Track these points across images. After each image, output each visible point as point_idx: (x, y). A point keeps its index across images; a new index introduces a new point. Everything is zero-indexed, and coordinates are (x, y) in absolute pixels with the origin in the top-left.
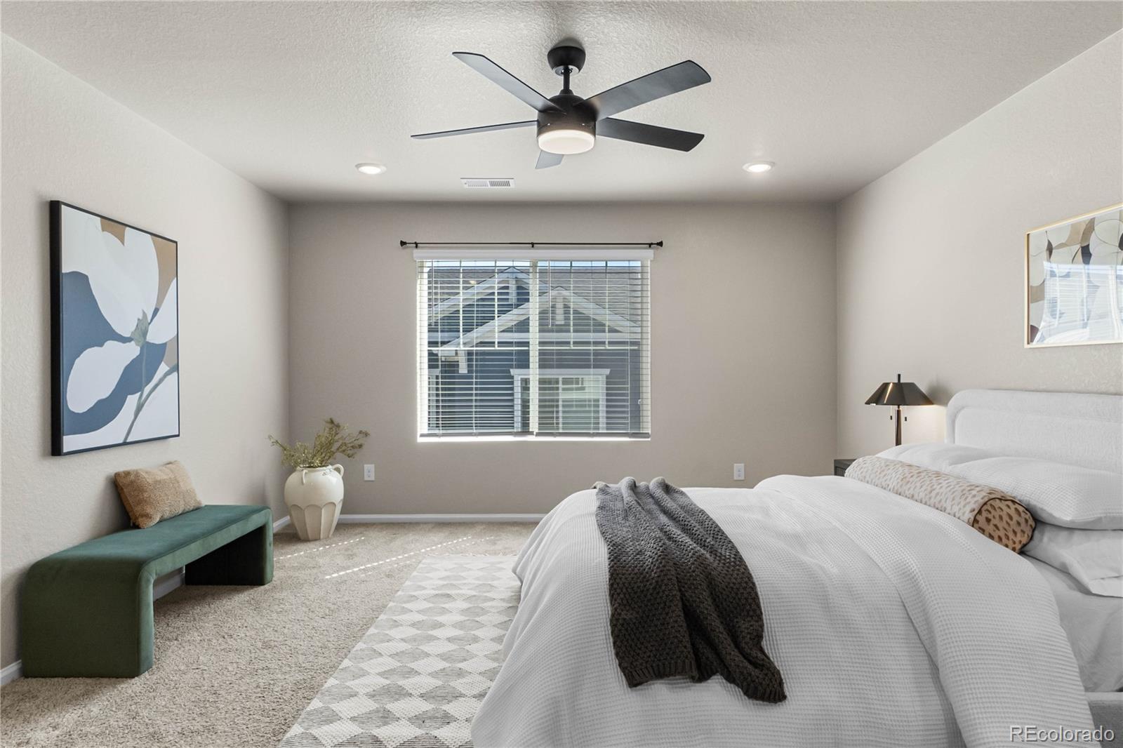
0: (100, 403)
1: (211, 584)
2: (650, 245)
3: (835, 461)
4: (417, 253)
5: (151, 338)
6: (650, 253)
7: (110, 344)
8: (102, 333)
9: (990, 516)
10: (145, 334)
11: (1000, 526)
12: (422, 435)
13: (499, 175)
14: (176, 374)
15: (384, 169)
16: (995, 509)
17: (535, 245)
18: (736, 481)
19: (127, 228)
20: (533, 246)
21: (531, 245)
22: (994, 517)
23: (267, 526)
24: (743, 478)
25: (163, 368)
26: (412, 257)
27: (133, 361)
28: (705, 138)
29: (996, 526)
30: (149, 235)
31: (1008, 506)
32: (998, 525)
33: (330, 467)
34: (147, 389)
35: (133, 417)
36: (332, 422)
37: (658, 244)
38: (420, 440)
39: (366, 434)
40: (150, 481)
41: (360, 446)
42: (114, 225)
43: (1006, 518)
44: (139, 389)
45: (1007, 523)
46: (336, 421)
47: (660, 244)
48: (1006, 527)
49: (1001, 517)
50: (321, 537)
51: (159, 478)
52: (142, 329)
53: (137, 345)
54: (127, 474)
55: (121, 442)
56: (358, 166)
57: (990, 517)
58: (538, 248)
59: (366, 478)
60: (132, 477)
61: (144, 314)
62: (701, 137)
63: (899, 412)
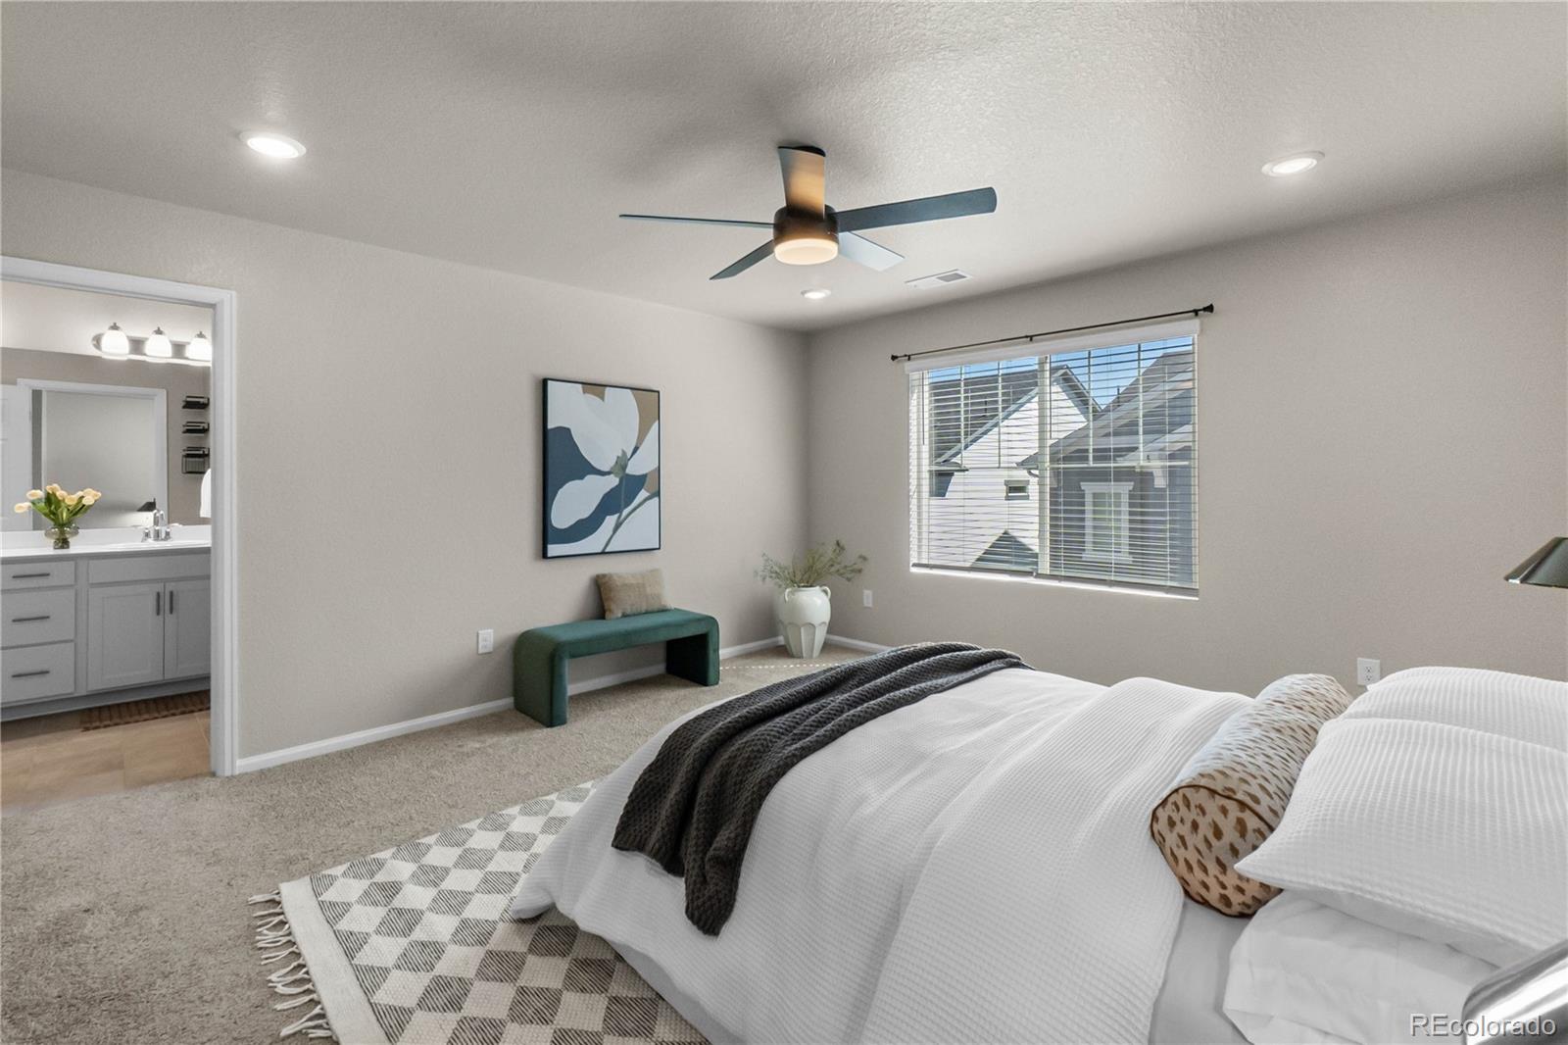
0: (580, 522)
1: (679, 676)
2: (1196, 312)
4: (908, 365)
5: (629, 471)
6: (1194, 324)
7: (590, 478)
8: (582, 468)
9: (1176, 817)
10: (624, 467)
11: (1190, 840)
12: (914, 565)
13: (946, 268)
14: (657, 499)
15: (828, 292)
16: (1188, 806)
17: (1034, 338)
19: (608, 389)
20: (1031, 340)
21: (1027, 339)
22: (1182, 821)
23: (710, 635)
25: (643, 494)
26: (904, 371)
27: (611, 490)
29: (1182, 838)
30: (629, 391)
31: (1224, 811)
32: (1186, 838)
33: (818, 588)
34: (626, 512)
35: (611, 533)
36: (838, 544)
37: (1205, 309)
38: (913, 570)
39: (865, 559)
40: (618, 584)
41: (860, 571)
42: (595, 388)
43: (1205, 829)
44: (618, 510)
45: (1207, 840)
46: (842, 543)
47: (1210, 309)
48: (1203, 847)
49: (1195, 826)
50: (804, 655)
51: (627, 582)
52: (622, 464)
53: (616, 476)
54: (604, 576)
55: (600, 551)
56: (803, 293)
57: (1174, 818)
58: (1037, 342)
59: (866, 605)
60: (607, 579)
61: (624, 453)
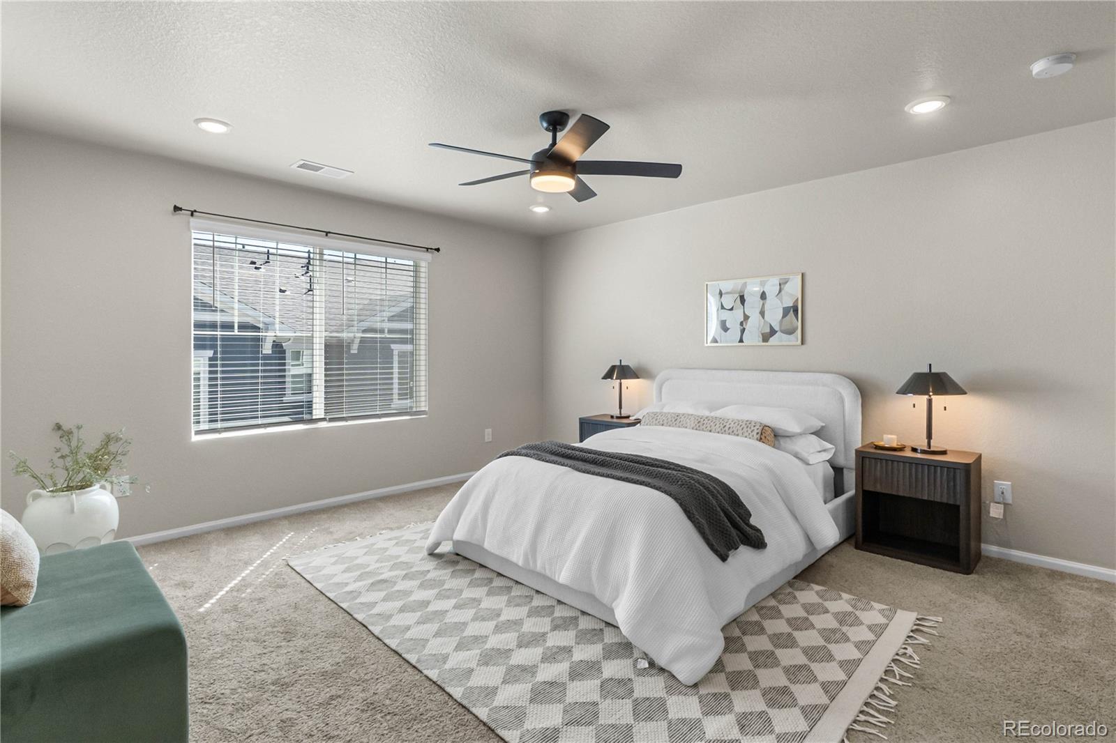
2: (428, 249)
3: (580, 419)
4: (192, 222)
6: (428, 256)
12: (197, 433)
17: (329, 235)
18: (487, 443)
20: (327, 235)
21: (325, 234)
24: (490, 440)
26: (187, 226)
28: (596, 197)
37: (436, 249)
38: (195, 438)
47: (438, 250)
58: (331, 237)
62: (596, 195)
63: (621, 384)
